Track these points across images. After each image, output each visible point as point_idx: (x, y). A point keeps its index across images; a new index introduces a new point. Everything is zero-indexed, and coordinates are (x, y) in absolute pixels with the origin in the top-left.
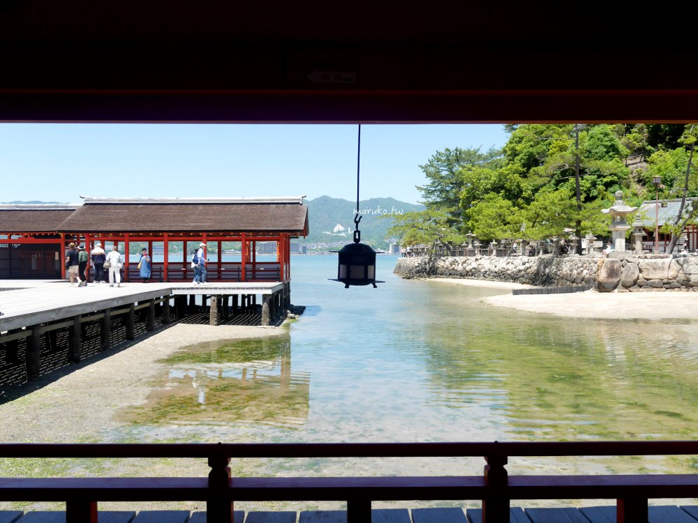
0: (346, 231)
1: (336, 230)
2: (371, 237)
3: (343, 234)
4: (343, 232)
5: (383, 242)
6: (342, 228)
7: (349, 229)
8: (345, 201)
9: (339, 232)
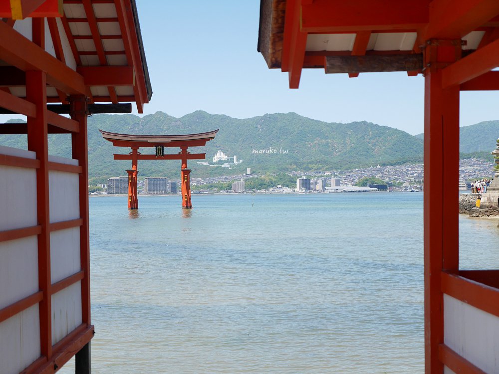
0: (230, 161)
1: (215, 159)
2: (267, 169)
3: (226, 165)
4: (227, 161)
5: (285, 175)
6: (224, 157)
7: (235, 157)
8: (228, 117)
9: (221, 162)
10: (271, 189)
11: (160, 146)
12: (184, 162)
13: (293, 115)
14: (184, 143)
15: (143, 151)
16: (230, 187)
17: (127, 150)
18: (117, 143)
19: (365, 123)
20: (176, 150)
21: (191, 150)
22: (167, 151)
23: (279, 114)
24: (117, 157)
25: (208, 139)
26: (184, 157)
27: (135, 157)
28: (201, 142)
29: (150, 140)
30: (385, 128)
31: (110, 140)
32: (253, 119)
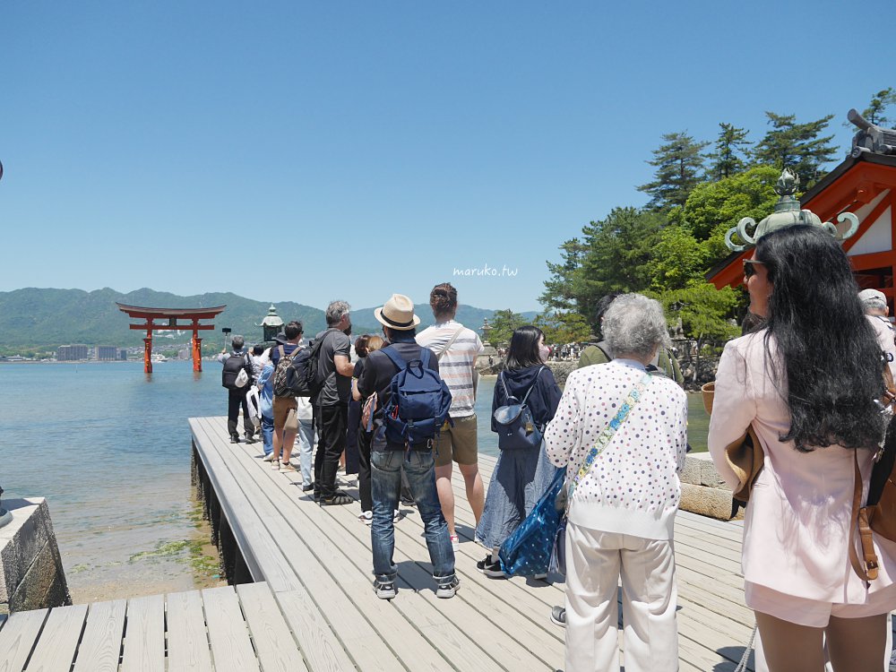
10: (214, 357)
11: (173, 318)
12: (195, 333)
13: (230, 294)
14: (195, 316)
15: (156, 321)
16: (176, 355)
17: (143, 321)
18: (133, 314)
19: (291, 302)
20: (189, 322)
21: (202, 322)
22: (180, 322)
23: (218, 293)
24: (132, 327)
25: (217, 313)
26: (195, 328)
27: (150, 327)
28: (211, 315)
29: (165, 313)
30: (308, 308)
31: (126, 311)
32: (195, 297)
